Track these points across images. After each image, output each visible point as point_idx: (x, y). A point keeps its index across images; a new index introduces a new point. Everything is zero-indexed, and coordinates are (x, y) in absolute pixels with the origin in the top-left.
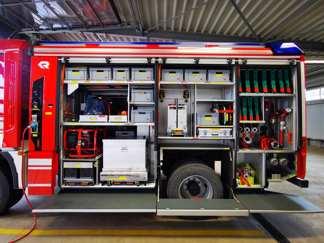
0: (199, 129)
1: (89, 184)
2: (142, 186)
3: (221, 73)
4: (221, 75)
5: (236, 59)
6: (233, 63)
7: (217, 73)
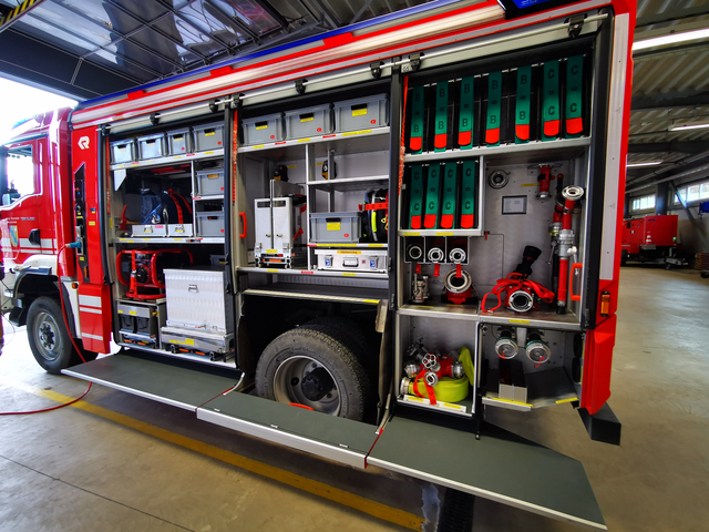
0: (317, 252)
1: (150, 344)
2: (221, 363)
3: (364, 106)
4: (363, 112)
5: (392, 59)
6: (388, 72)
7: (354, 108)
